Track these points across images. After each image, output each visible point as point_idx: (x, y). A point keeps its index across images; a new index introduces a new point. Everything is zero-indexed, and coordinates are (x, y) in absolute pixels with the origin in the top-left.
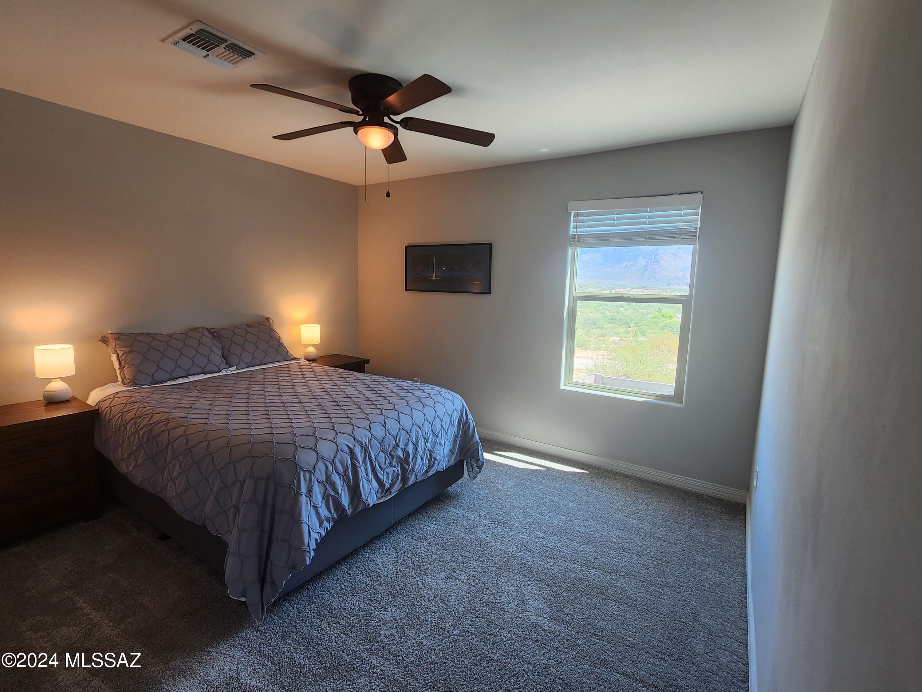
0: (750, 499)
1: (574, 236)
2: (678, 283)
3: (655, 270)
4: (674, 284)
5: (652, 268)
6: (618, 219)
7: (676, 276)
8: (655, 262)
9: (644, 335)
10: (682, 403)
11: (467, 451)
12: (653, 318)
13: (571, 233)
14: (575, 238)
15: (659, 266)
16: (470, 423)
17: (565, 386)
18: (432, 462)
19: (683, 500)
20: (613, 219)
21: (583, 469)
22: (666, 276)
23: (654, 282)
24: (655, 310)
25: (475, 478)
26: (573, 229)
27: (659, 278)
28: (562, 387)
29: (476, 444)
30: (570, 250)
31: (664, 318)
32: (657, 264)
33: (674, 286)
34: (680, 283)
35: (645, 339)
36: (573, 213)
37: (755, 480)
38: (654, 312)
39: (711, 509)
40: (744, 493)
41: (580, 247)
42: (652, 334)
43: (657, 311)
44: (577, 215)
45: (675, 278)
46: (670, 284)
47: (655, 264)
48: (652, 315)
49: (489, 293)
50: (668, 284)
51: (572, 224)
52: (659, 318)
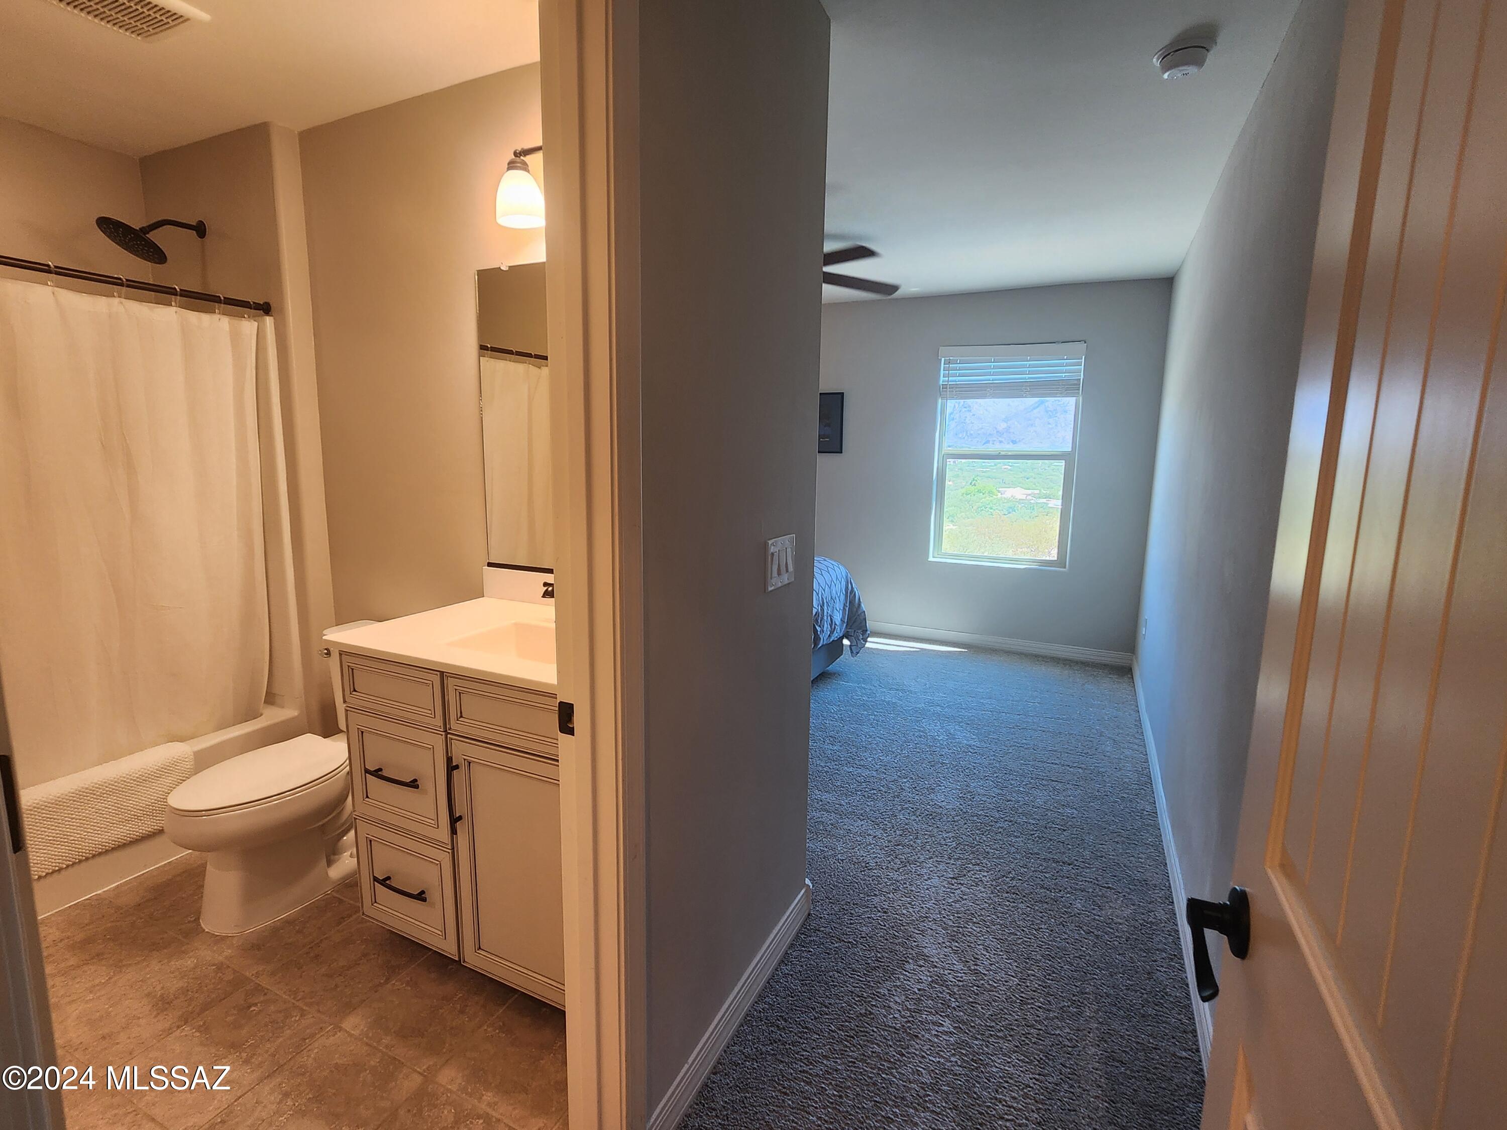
0: (1137, 658)
1: (945, 387)
2: (1000, 439)
3: (965, 420)
4: (994, 441)
5: (960, 417)
6: (995, 367)
7: (996, 428)
8: (965, 408)
9: (952, 521)
10: (1065, 567)
11: (854, 622)
12: (965, 495)
13: (941, 383)
14: (946, 388)
15: (971, 414)
16: (855, 593)
17: (933, 557)
18: (833, 627)
19: (1070, 666)
20: (990, 367)
21: (959, 648)
22: (982, 428)
23: (964, 438)
24: (967, 483)
25: (858, 653)
26: (944, 377)
27: (972, 432)
28: (931, 559)
29: (863, 614)
30: (940, 401)
31: (981, 494)
32: (968, 411)
33: (993, 444)
34: (1003, 440)
35: (954, 527)
36: (943, 359)
37: (1144, 629)
38: (965, 485)
39: (1099, 672)
40: (1130, 656)
41: (952, 398)
42: (964, 518)
43: (971, 484)
44: (949, 362)
45: (995, 432)
46: (988, 442)
47: (965, 411)
48: (963, 491)
49: (841, 452)
50: (984, 442)
51: (942, 372)
52: (974, 495)
